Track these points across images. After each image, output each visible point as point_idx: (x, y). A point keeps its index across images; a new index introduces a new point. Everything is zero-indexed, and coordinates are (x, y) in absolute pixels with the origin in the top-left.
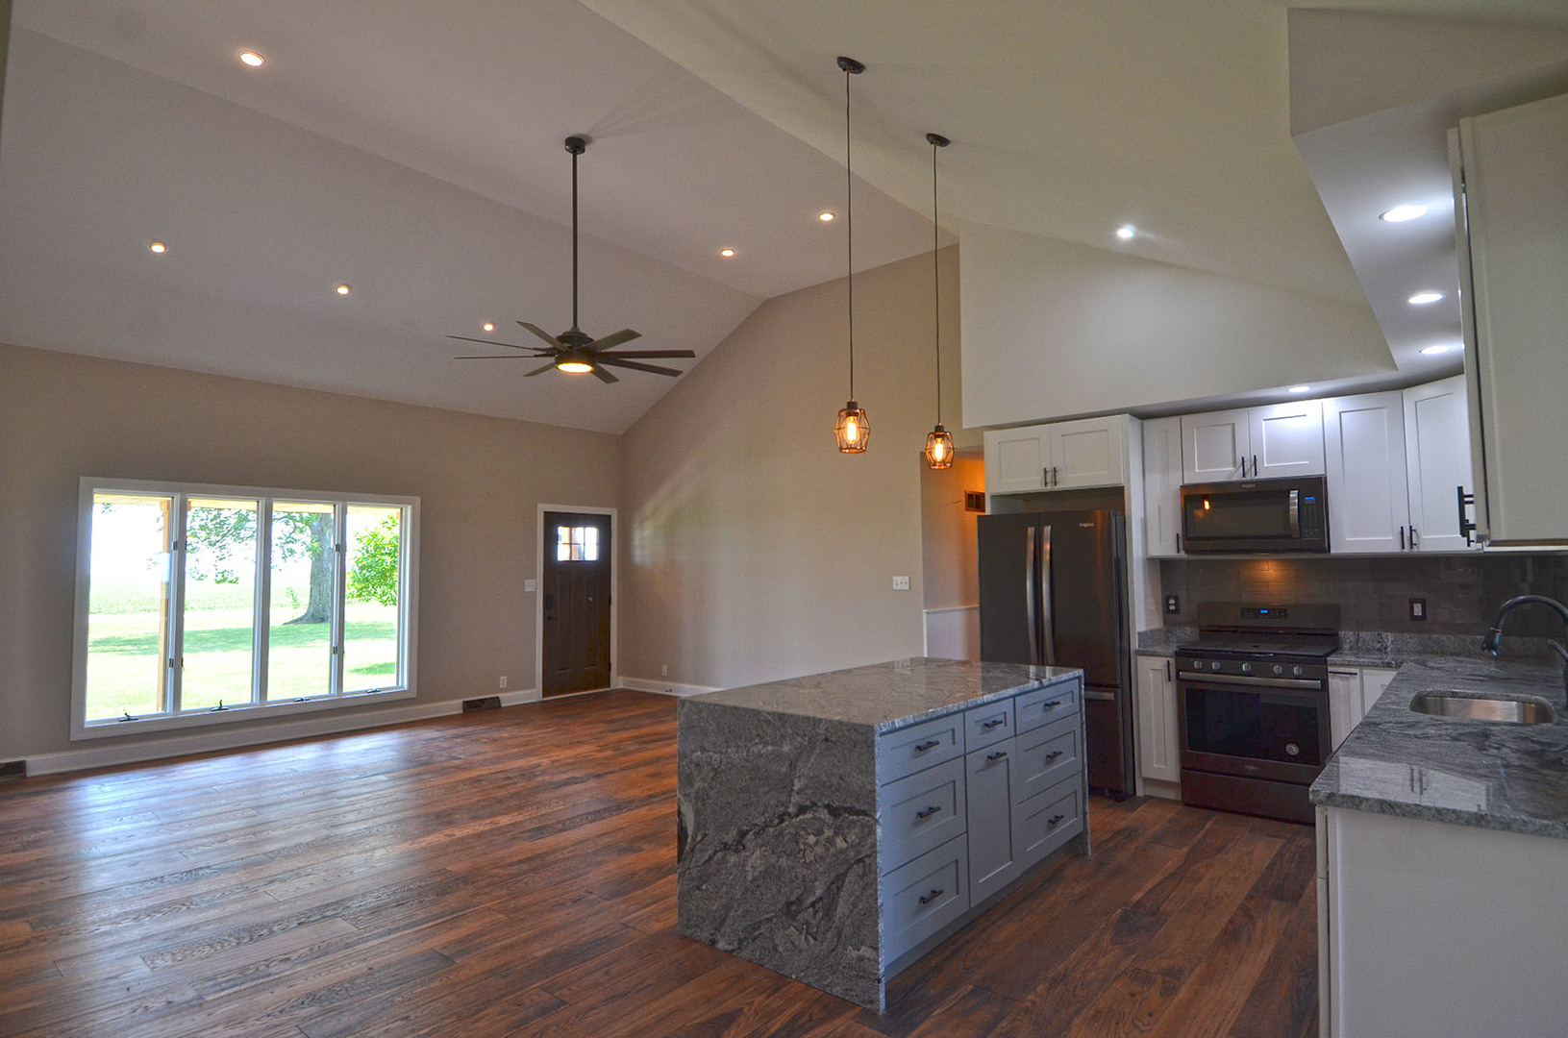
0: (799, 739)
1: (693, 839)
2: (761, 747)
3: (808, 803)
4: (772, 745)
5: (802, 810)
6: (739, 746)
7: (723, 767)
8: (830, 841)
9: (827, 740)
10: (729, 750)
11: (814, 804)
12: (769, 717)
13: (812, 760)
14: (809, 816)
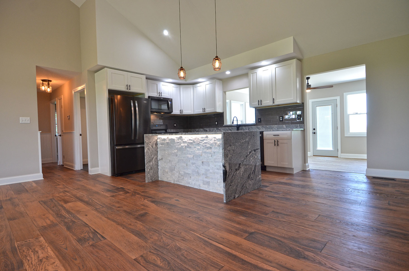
0: (249, 137)
1: (229, 172)
2: (243, 141)
3: (251, 151)
4: (245, 139)
5: (250, 153)
6: (238, 142)
7: (235, 149)
8: (254, 157)
9: (253, 135)
10: (236, 144)
11: (252, 150)
12: (244, 133)
13: (251, 141)
14: (251, 153)
